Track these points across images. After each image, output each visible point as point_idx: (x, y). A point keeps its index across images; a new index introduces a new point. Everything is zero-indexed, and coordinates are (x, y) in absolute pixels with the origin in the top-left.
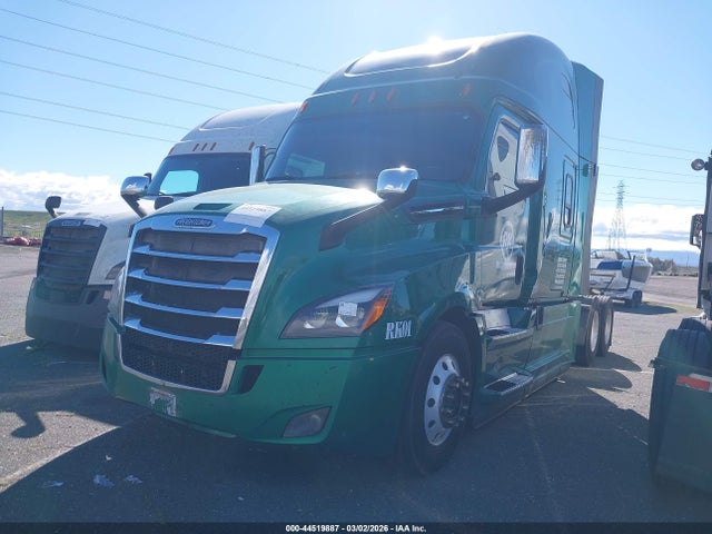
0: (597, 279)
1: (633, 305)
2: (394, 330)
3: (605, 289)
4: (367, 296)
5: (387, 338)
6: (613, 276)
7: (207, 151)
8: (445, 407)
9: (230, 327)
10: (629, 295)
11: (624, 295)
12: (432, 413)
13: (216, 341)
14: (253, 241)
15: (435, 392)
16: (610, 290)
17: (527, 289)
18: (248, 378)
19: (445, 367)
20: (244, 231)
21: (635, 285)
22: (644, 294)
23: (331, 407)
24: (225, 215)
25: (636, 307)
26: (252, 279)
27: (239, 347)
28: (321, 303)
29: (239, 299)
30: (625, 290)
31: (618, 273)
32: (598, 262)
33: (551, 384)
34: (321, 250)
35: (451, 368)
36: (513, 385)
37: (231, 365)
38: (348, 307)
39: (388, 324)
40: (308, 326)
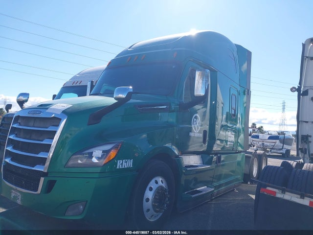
0: (268, 144)
1: (286, 156)
2: (122, 164)
3: (272, 149)
4: (107, 147)
5: (118, 168)
6: (275, 143)
7: (78, 84)
8: (155, 202)
9: (43, 161)
10: (284, 151)
11: (281, 151)
12: (148, 205)
13: (38, 168)
14: (56, 121)
15: (149, 195)
16: (274, 149)
17: (210, 146)
18: (50, 186)
19: (157, 182)
20: (53, 116)
21: (287, 147)
22: (291, 151)
23: (87, 201)
24: (47, 109)
25: (288, 157)
26: (53, 139)
27: (46, 171)
28: (85, 150)
29: (47, 148)
30: (282, 149)
31: (278, 141)
32: (269, 136)
33: (230, 192)
34: (89, 125)
35: (160, 183)
36: (202, 192)
37: (42, 179)
38: (97, 152)
39: (119, 161)
40: (79, 162)
